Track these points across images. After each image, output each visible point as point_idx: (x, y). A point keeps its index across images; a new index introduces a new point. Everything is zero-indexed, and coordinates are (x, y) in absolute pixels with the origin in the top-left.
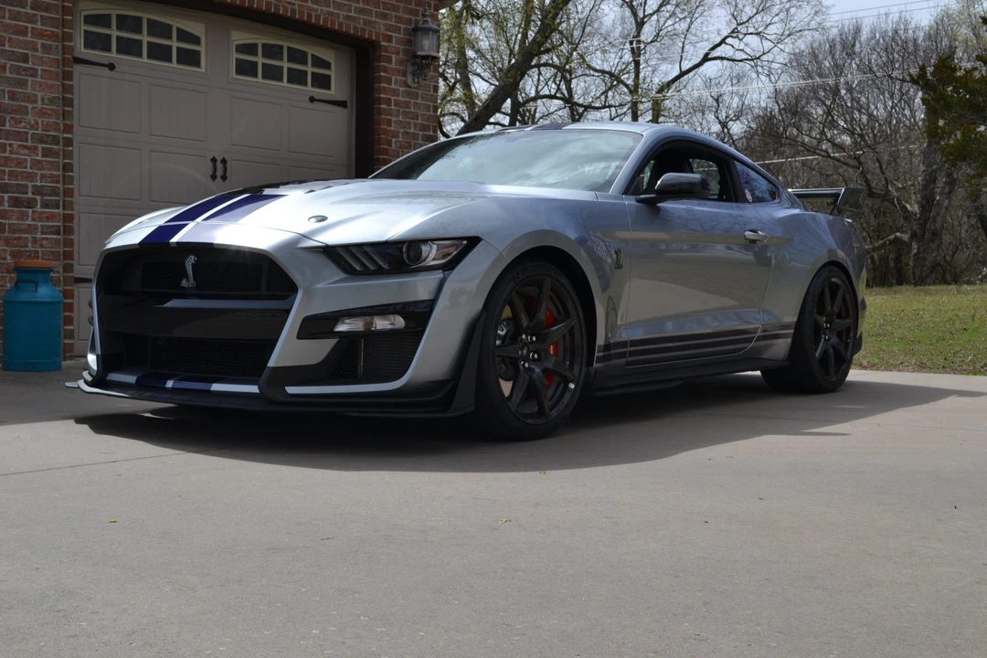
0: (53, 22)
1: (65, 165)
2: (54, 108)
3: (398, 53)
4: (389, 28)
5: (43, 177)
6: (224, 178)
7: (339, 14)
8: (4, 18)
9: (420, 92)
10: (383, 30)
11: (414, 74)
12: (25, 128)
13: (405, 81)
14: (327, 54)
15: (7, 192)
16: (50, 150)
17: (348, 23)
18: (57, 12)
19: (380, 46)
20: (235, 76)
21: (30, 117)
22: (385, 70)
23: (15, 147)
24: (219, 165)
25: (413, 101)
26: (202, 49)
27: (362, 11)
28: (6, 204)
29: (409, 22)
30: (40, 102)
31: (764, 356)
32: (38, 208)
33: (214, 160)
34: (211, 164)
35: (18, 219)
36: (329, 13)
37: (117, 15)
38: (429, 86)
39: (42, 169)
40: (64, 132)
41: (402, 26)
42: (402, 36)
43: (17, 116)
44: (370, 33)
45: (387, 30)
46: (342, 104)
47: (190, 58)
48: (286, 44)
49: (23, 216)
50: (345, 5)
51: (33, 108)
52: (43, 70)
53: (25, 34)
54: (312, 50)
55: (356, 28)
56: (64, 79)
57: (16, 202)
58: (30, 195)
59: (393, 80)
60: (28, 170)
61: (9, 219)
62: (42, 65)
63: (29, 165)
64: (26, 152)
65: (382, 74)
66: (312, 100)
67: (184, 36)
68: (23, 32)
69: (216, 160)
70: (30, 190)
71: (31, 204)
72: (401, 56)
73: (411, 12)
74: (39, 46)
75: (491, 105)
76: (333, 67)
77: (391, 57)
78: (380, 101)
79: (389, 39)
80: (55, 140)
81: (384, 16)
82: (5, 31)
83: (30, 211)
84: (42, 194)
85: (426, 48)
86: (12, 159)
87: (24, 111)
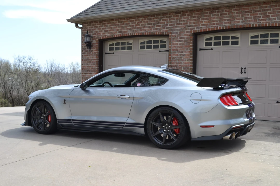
2: (188, 62)
21: (183, 64)
68: (182, 47)
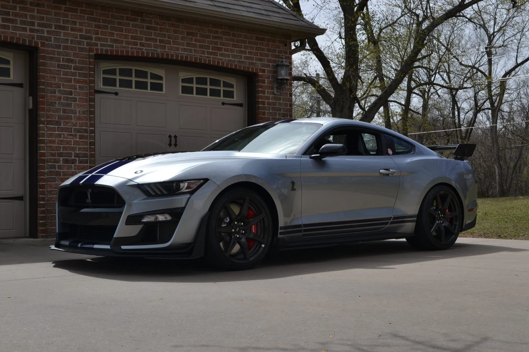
0: (85, 75)
1: (90, 142)
3: (269, 78)
4: (264, 65)
5: (80, 149)
6: (176, 145)
7: (235, 61)
8: (60, 75)
9: (282, 97)
10: (260, 67)
11: (277, 88)
12: (71, 126)
13: (273, 92)
14: (232, 80)
15: (62, 157)
16: (83, 136)
17: (240, 64)
18: (87, 70)
19: (258, 75)
20: (181, 95)
22: (261, 87)
23: (66, 135)
24: (173, 139)
25: (278, 102)
26: (164, 82)
27: (247, 58)
28: (61, 162)
29: (275, 61)
30: (78, 113)
31: (398, 232)
32: (77, 164)
33: (170, 136)
34: (168, 139)
35: (67, 169)
36: (229, 60)
37: (119, 69)
38: (287, 94)
39: (80, 145)
40: (90, 127)
41: (271, 64)
42: (271, 69)
43: (66, 121)
44: (253, 69)
45: (262, 67)
46: (240, 105)
47: (157, 87)
48: (208, 77)
49: (70, 167)
50: (239, 56)
51: (75, 116)
52: (79, 98)
53: (71, 82)
54: (223, 79)
55: (244, 67)
56: (90, 102)
57: (66, 161)
58: (73, 158)
59: (266, 92)
60: (72, 146)
61: (63, 169)
62: (79, 96)
63: (72, 143)
64: (71, 137)
65: (260, 89)
66: (223, 104)
67: (154, 76)
69: (171, 137)
70: (73, 155)
71: (73, 162)
72: (271, 79)
73: (276, 56)
74: (78, 87)
75: (388, 91)
76: (235, 87)
77: (265, 80)
78: (259, 103)
79: (264, 71)
80: (86, 131)
81: (261, 60)
82: (61, 81)
83: (73, 165)
84: (79, 157)
85: (283, 75)
86: (64, 141)
87: (69, 118)
